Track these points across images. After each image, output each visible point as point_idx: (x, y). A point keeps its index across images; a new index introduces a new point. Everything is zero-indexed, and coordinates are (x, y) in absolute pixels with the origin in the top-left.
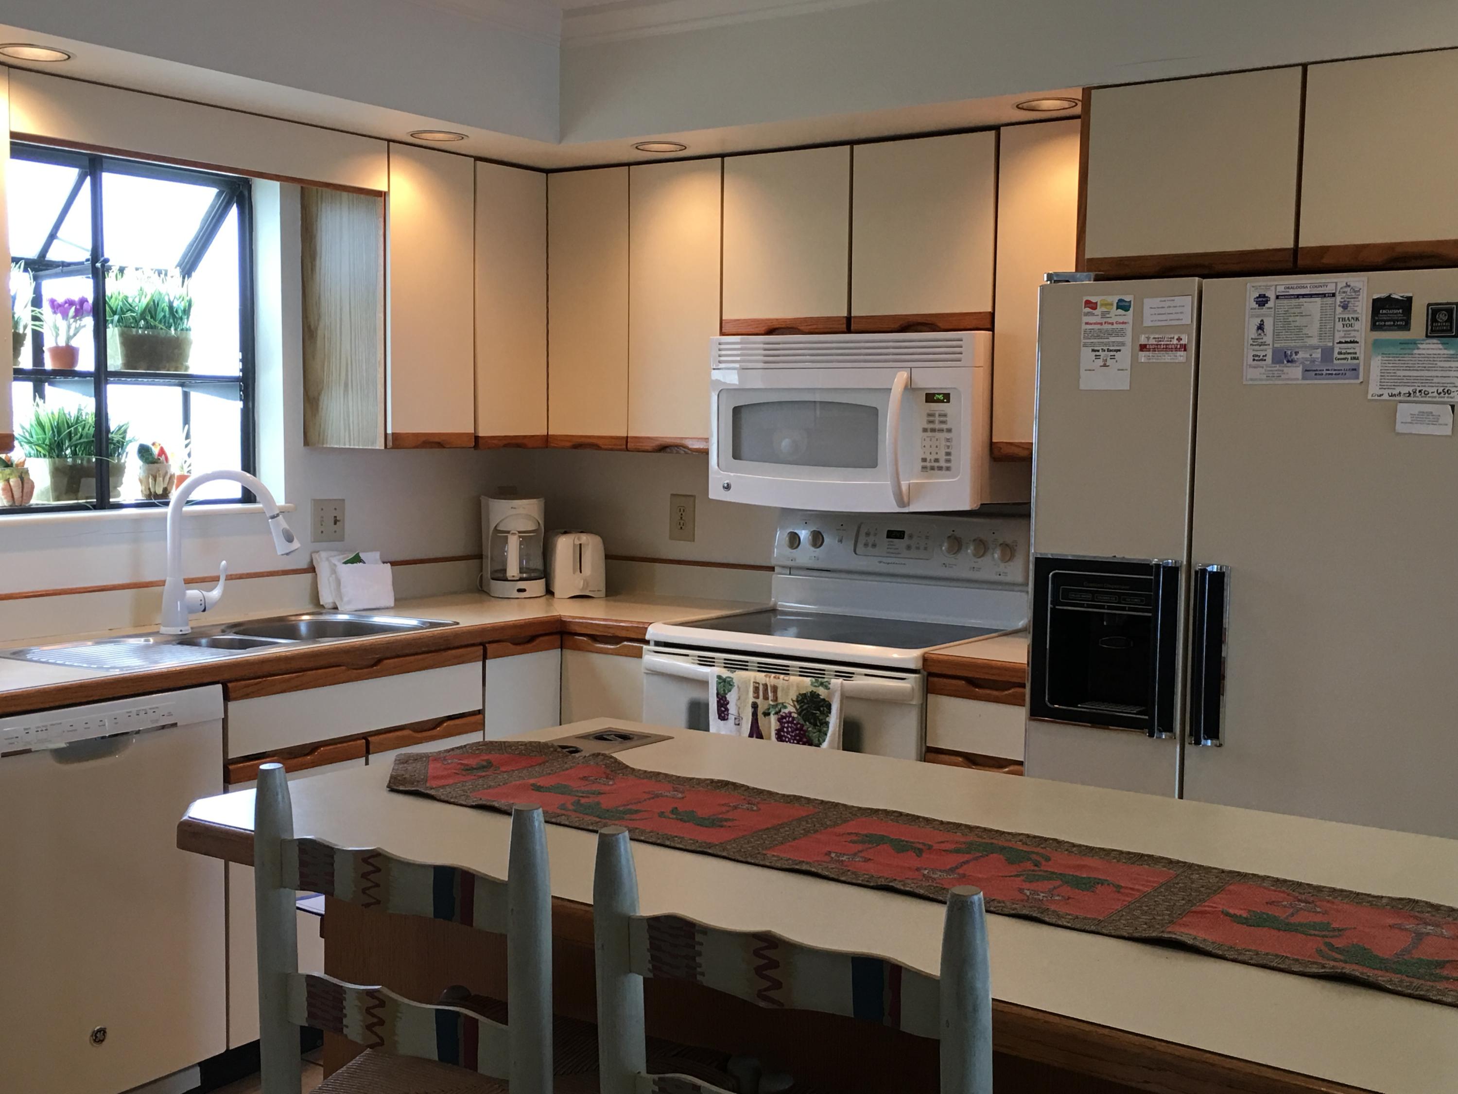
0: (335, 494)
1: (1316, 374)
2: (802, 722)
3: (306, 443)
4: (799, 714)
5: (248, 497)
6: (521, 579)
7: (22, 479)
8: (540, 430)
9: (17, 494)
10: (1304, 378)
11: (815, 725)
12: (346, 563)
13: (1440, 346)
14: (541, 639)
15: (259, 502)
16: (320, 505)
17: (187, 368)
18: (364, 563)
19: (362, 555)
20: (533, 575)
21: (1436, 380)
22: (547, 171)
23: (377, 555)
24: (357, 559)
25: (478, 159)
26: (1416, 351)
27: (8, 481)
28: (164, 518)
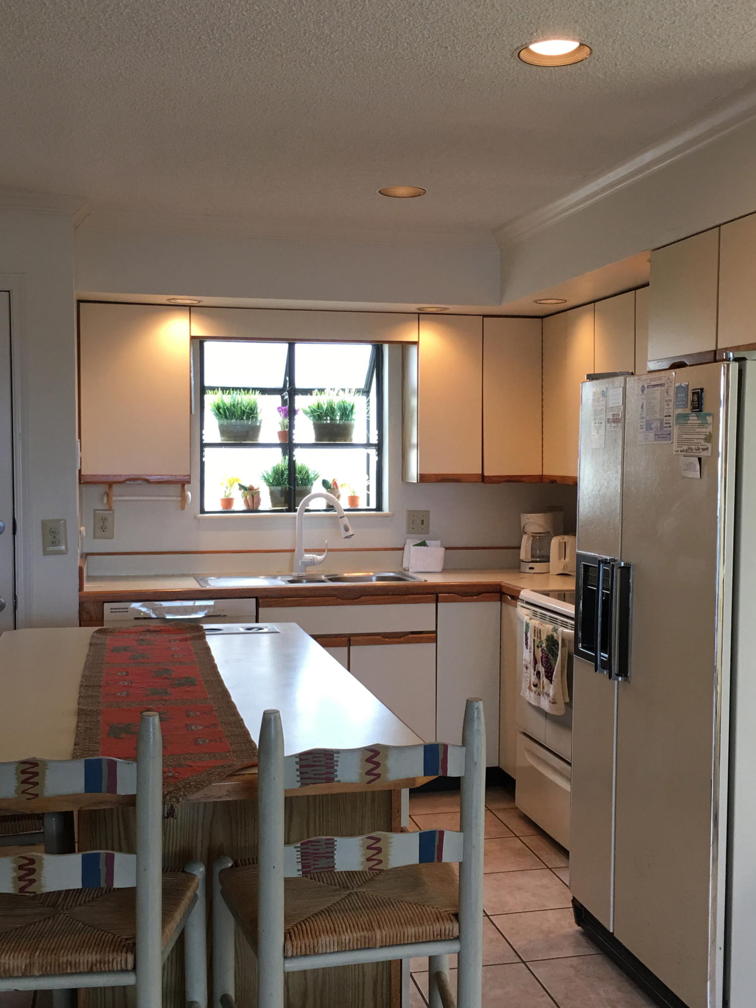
0: (422, 507)
1: (659, 437)
2: (547, 653)
3: (402, 480)
4: (547, 648)
5: (330, 508)
6: (532, 562)
7: (253, 497)
8: (537, 472)
9: (250, 503)
10: (655, 440)
11: (553, 656)
12: (414, 546)
13: (696, 418)
14: (484, 595)
15: (335, 511)
16: (412, 514)
17: (351, 440)
18: (427, 546)
19: (427, 542)
20: (543, 559)
21: (695, 441)
22: (542, 317)
23: (439, 542)
24: (423, 544)
25: (484, 316)
26: (689, 422)
27: (246, 497)
28: (295, 518)
